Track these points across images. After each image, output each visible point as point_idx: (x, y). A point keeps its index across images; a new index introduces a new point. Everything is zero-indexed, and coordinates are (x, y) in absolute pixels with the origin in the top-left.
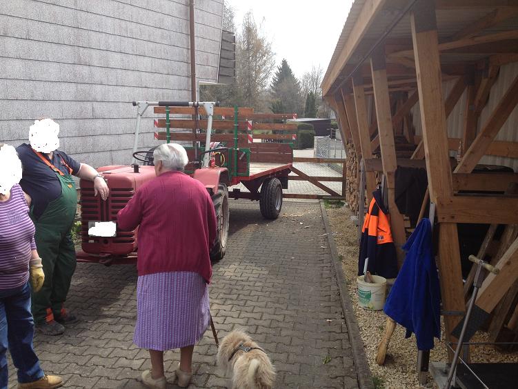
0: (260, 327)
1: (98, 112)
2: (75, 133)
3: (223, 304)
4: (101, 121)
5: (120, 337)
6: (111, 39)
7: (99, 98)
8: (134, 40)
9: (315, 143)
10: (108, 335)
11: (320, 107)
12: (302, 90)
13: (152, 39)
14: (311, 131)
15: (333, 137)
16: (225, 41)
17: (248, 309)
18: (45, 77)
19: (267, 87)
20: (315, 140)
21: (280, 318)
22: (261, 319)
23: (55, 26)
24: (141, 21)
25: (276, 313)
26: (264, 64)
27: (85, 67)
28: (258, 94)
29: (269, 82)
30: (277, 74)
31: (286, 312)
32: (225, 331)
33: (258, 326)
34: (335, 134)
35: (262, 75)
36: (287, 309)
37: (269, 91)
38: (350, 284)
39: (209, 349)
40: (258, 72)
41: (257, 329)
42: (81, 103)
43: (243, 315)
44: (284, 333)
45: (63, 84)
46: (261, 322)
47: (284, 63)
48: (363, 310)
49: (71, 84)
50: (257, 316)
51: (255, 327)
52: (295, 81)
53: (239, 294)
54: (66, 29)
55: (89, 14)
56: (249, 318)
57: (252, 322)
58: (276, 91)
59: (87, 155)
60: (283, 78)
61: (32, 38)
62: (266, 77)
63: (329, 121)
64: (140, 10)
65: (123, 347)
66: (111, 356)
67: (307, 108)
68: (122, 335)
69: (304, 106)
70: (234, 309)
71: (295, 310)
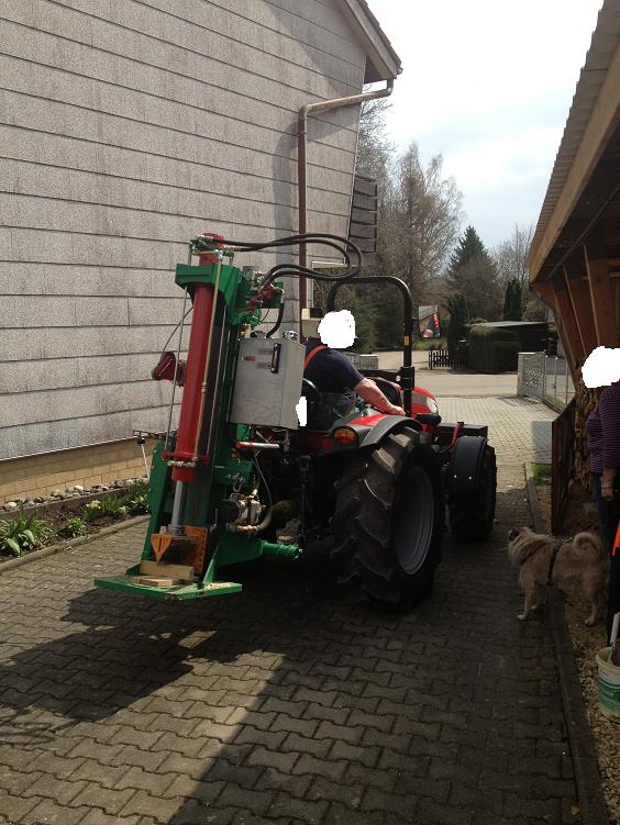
0: (386, 752)
1: (138, 316)
2: (97, 349)
3: (319, 690)
4: (142, 330)
5: (105, 754)
6: (161, 193)
7: (140, 291)
8: (201, 194)
9: (520, 363)
10: (86, 749)
11: (531, 303)
12: (500, 275)
13: (233, 193)
14: (514, 343)
15: (553, 353)
16: (360, 193)
17: (368, 704)
18: (46, 256)
19: (440, 273)
20: (520, 359)
21: (431, 731)
22: (391, 732)
23: (63, 171)
24: (215, 161)
25: (425, 719)
26: (436, 236)
27: (116, 240)
28: (424, 284)
29: (444, 265)
30: (458, 251)
31: (445, 717)
32: (314, 757)
33: (383, 747)
34: (556, 348)
35: (433, 253)
36: (448, 710)
37: (444, 278)
38: (583, 655)
39: (273, 802)
40: (425, 249)
41: (379, 756)
42: (110, 300)
43: (355, 719)
44: (435, 771)
45: (76, 268)
46: (390, 738)
47: (471, 233)
48: (608, 724)
49: (91, 269)
50: (384, 723)
51: (375, 751)
52: (490, 260)
53: (353, 668)
54: (84, 176)
55: (125, 151)
56: (366, 728)
57: (372, 738)
58: (456, 277)
59: (118, 386)
60: (468, 258)
61: (24, 192)
62: (440, 256)
63: (546, 326)
64: (212, 143)
65: (104, 780)
66: (77, 803)
67: (507, 305)
68: (111, 750)
69: (503, 301)
70: (339, 704)
71: (463, 712)
